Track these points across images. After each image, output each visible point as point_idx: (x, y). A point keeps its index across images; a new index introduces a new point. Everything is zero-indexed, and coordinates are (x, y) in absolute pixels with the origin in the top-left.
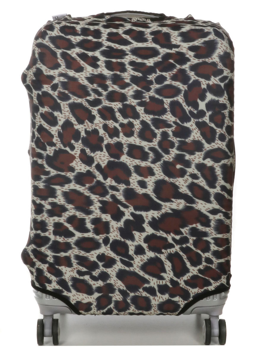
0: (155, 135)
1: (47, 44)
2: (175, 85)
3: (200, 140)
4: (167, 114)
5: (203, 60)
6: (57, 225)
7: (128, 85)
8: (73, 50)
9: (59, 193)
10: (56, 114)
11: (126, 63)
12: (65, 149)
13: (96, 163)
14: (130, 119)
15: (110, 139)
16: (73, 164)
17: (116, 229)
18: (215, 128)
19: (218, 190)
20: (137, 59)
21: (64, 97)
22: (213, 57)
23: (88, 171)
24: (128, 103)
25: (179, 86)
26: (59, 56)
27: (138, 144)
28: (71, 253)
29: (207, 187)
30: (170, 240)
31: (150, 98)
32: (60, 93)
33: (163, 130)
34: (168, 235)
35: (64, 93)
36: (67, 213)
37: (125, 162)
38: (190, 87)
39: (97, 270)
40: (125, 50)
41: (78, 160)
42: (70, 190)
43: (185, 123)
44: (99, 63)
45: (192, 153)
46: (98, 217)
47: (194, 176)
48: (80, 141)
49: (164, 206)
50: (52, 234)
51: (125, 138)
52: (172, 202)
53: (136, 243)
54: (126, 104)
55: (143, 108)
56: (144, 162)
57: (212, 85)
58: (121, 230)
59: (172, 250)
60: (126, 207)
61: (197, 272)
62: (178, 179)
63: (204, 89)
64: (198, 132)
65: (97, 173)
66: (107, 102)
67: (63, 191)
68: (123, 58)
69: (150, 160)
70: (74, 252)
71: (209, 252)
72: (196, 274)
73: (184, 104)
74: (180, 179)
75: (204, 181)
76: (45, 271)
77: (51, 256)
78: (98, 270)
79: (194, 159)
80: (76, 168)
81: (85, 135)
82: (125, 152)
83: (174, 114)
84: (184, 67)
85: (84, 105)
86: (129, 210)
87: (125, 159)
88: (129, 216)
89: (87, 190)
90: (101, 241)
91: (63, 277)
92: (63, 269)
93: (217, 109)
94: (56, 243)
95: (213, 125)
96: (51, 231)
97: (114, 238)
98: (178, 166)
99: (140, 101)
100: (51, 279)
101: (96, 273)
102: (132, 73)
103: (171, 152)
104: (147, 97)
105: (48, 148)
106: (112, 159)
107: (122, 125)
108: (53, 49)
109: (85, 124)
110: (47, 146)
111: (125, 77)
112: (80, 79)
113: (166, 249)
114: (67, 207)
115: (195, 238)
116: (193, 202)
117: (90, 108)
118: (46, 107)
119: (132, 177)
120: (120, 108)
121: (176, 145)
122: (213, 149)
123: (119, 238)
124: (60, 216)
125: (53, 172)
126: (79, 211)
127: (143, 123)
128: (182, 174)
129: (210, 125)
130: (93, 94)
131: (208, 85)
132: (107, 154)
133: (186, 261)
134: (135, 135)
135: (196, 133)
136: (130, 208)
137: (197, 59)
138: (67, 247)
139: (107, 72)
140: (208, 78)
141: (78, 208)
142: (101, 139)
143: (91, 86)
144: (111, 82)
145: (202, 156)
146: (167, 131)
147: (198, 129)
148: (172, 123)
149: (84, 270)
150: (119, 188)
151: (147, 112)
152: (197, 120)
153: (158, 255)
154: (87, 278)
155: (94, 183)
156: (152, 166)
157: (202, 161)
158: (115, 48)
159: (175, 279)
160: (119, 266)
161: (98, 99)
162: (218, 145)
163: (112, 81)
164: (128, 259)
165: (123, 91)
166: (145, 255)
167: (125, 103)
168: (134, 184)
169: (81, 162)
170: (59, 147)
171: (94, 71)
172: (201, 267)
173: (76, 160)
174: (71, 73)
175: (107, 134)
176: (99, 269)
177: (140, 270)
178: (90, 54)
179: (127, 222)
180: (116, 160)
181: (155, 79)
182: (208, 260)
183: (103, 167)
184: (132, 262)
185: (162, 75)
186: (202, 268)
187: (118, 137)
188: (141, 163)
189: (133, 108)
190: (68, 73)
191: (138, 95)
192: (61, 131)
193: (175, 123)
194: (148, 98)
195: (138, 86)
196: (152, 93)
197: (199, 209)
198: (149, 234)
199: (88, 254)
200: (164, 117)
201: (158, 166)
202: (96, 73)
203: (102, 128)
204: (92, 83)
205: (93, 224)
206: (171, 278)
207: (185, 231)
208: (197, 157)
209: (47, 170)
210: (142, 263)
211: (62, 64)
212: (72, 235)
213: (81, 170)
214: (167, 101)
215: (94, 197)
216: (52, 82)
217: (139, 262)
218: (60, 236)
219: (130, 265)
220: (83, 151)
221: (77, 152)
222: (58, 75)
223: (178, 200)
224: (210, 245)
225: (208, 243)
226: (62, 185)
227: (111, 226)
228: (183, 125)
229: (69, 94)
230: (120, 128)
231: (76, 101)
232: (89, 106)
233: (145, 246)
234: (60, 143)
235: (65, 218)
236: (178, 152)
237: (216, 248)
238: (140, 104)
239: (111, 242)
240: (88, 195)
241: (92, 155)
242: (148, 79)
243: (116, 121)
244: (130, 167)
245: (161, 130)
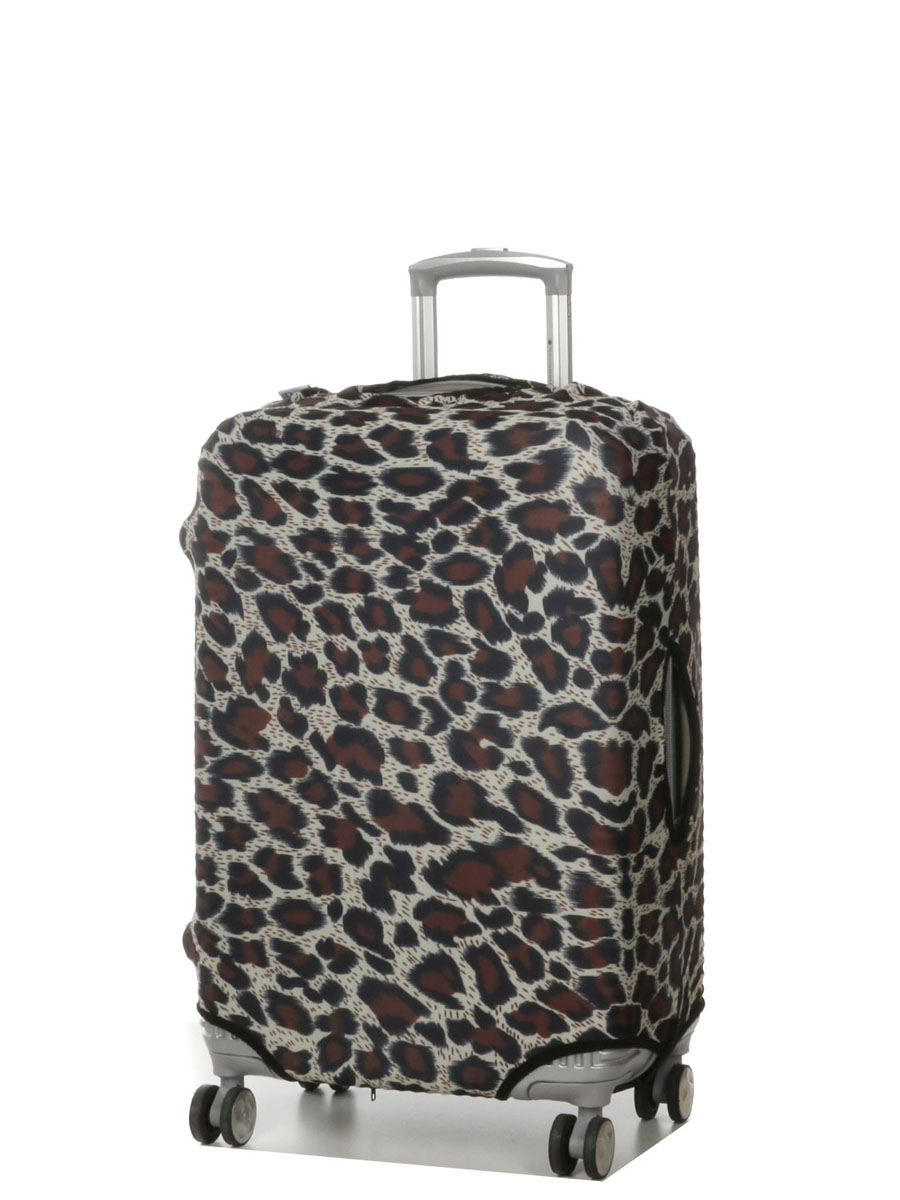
0: (432, 670)
1: (215, 462)
2: (477, 555)
3: (532, 683)
4: (458, 621)
5: (538, 495)
6: (237, 869)
7: (376, 554)
8: (265, 475)
9: (238, 796)
10: (232, 618)
11: (373, 504)
12: (249, 697)
13: (311, 730)
14: (379, 632)
15: (339, 678)
16: (266, 732)
17: (356, 882)
18: (565, 655)
19: (574, 803)
20: (395, 496)
21: (248, 581)
22: (560, 489)
23: (296, 749)
24: (375, 594)
25: (484, 558)
26: (237, 489)
27: (397, 689)
28: (264, 934)
29: (549, 795)
30: (471, 917)
31: (422, 583)
32: (240, 571)
33: (451, 657)
34: (466, 902)
35: (247, 571)
36: (256, 841)
37: (370, 730)
38: (509, 559)
39: (318, 977)
40: (371, 474)
41: (275, 722)
42: (259, 789)
43: (498, 643)
44: (317, 504)
45: (514, 713)
46: (318, 853)
47: (519, 768)
48: (279, 681)
49: (455, 834)
50: (226, 888)
51: (371, 676)
52: (473, 825)
53: (396, 919)
54: (373, 598)
55: (407, 608)
56: (412, 731)
57: (558, 554)
58: (364, 885)
59: (476, 940)
60: (375, 833)
61: (534, 995)
62: (483, 772)
63: (540, 563)
64: (526, 663)
65: (314, 754)
66: (333, 592)
67: (245, 793)
68: (366, 494)
69: (423, 726)
70: (270, 933)
71: (558, 950)
72: (531, 1000)
73: (495, 599)
74: (489, 774)
75: (543, 780)
76: (213, 973)
77: (224, 940)
78: (321, 977)
79: (519, 728)
80: (272, 740)
81: (289, 668)
82: (371, 707)
83: (473, 621)
84: (494, 513)
85: (288, 598)
86: (381, 840)
87: (370, 722)
88: (381, 854)
89: (293, 792)
90: (324, 910)
91: (250, 990)
92: (250, 969)
93: (570, 612)
94: (234, 909)
95: (559, 649)
96: (225, 882)
97: (352, 904)
98: (485, 743)
99: (400, 590)
100: (226, 992)
101: (316, 984)
102: (385, 526)
103: (468, 710)
104: (417, 581)
105: (217, 693)
106: (344, 723)
107: (363, 645)
108: (227, 473)
109: (290, 642)
110: (215, 690)
111: (370, 537)
112: (278, 541)
113: (462, 936)
114: (255, 829)
115: (525, 914)
116: (519, 828)
117: (300, 606)
118: (212, 602)
119: (385, 765)
120: (359, 606)
121: (480, 693)
122: (560, 707)
123: (361, 904)
124: (241, 848)
125: (228, 750)
126: (279, 839)
127: (408, 641)
128: (493, 760)
129: (553, 648)
130: (304, 574)
131: (549, 555)
132: (333, 711)
133: (508, 967)
134: (392, 670)
135: (523, 668)
136: (383, 836)
137: (523, 495)
138: (256, 920)
139: (332, 526)
140: (549, 540)
141: (277, 832)
142: (322, 677)
143: (302, 556)
144: (340, 548)
145: (537, 722)
146: (460, 661)
147: (526, 657)
148: (469, 643)
149: (293, 974)
150: (359, 789)
151: (415, 615)
152: (525, 637)
153: (446, 950)
154: (297, 992)
155: (308, 775)
156: (428, 740)
157: (537, 733)
158: (350, 470)
159: (485, 1008)
160: (363, 970)
161: (315, 585)
162: (573, 696)
163: (343, 545)
164: (382, 955)
165: (366, 568)
166: (417, 948)
167: (370, 594)
168: (390, 780)
169: (281, 728)
170: (238, 692)
171: (308, 522)
172: (542, 984)
173: (271, 722)
174: (262, 528)
175: (333, 666)
176: (322, 974)
177: (407, 983)
178: (300, 484)
179: (378, 867)
180: (353, 726)
181: (433, 542)
182: (559, 970)
183: (325, 741)
184: (391, 962)
185: (447, 532)
186: (545, 988)
187: (356, 672)
188: (404, 733)
189: (386, 606)
190: (255, 526)
191: (396, 578)
192: (243, 658)
193: (476, 641)
194: (418, 584)
195: (397, 556)
196: (426, 573)
197: (533, 846)
198: (425, 899)
199: (298, 939)
200: (452, 629)
201: (440, 741)
202: (311, 528)
203: (322, 651)
204: (303, 550)
205: (306, 868)
206: (476, 1006)
207: (503, 894)
208: (527, 722)
209: (216, 744)
210: (411, 966)
211: (243, 507)
212: (266, 893)
213: (281, 744)
214: (458, 591)
215: (308, 809)
216: (224, 547)
217: (404, 964)
218: (243, 894)
219: (386, 969)
220: (285, 703)
221: (272, 706)
222: (236, 531)
223: (484, 821)
224: (562, 933)
225: (555, 927)
226: (244, 778)
227: (343, 876)
228: (493, 647)
229: (257, 575)
230: (359, 653)
231: (270, 591)
232: (297, 602)
233: (416, 925)
234: (240, 683)
235: (251, 854)
236: (483, 710)
237: (575, 941)
238: (402, 599)
239: (345, 912)
240: (295, 802)
241: (304, 711)
242: (418, 541)
243: (352, 635)
244: (381, 741)
245: (446, 658)
